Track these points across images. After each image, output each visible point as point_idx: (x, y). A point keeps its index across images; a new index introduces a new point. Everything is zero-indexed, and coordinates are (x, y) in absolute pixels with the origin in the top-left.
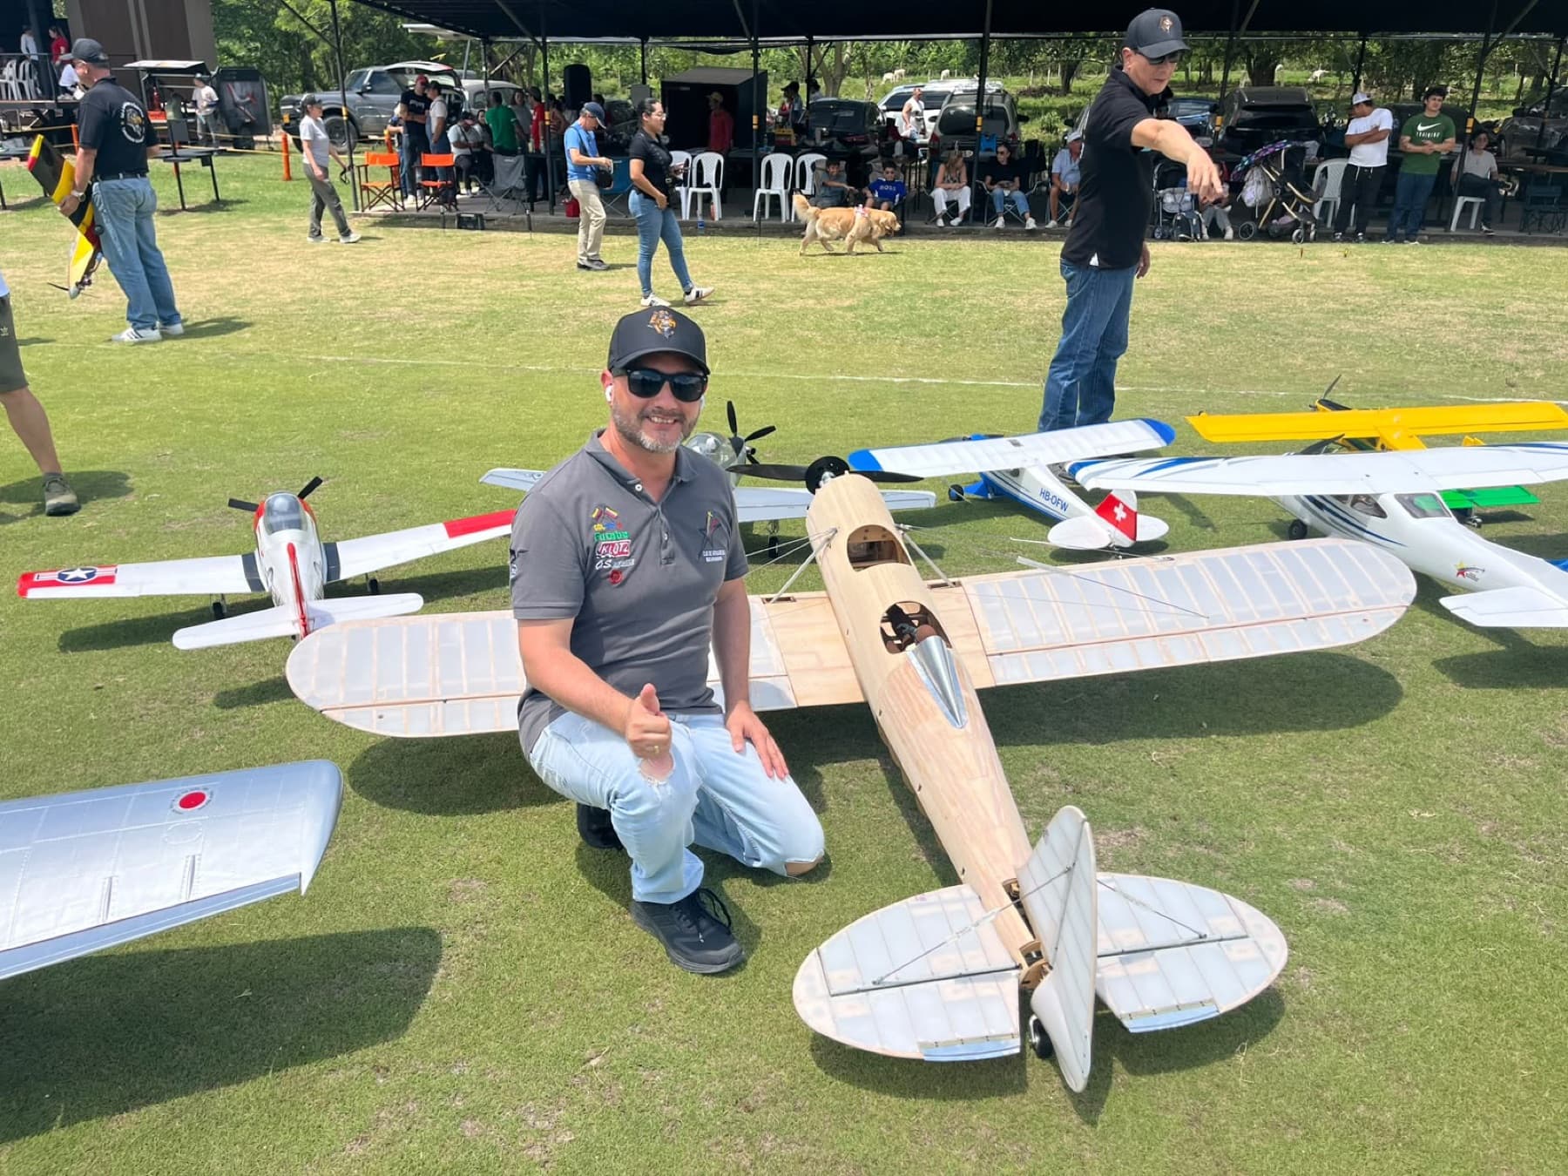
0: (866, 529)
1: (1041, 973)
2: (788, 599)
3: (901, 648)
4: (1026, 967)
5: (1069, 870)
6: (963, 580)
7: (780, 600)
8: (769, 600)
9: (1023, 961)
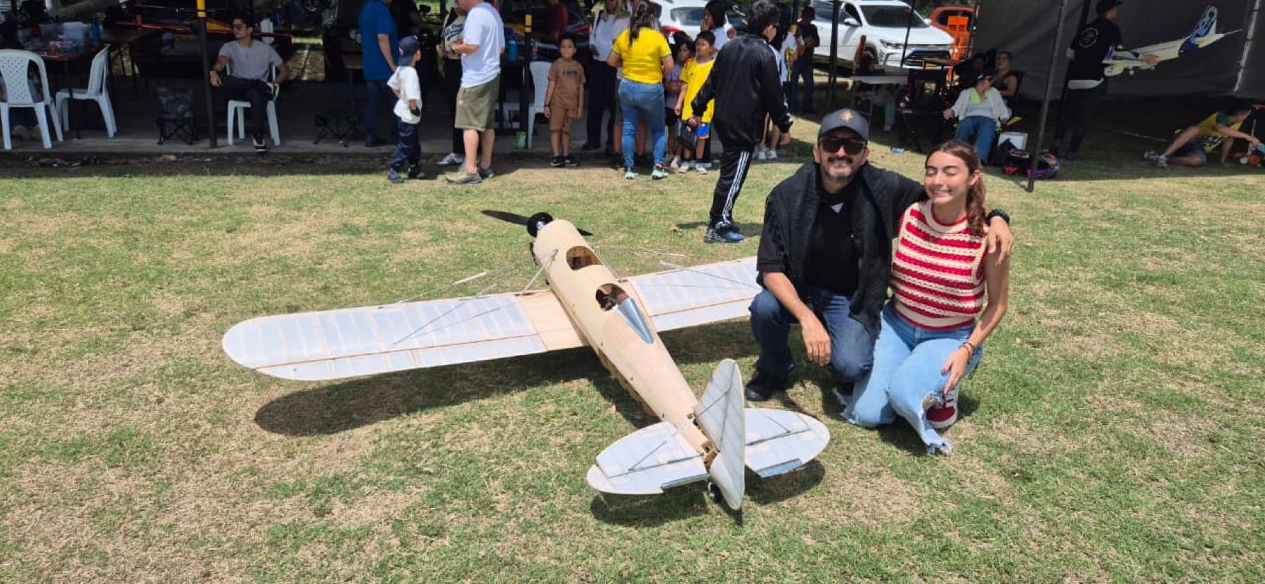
0: (575, 249)
1: (714, 455)
2: (529, 294)
3: (609, 308)
4: (706, 454)
5: (727, 393)
6: (629, 278)
7: (525, 294)
8: (517, 295)
9: (703, 451)
